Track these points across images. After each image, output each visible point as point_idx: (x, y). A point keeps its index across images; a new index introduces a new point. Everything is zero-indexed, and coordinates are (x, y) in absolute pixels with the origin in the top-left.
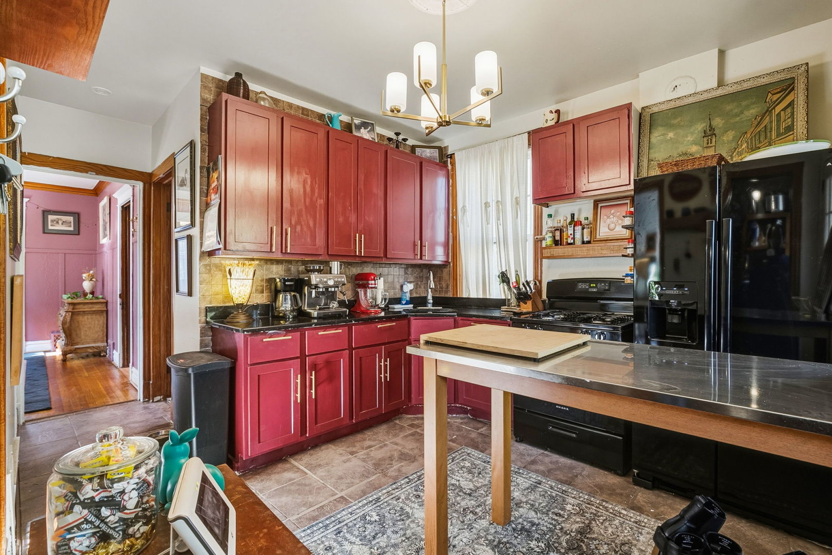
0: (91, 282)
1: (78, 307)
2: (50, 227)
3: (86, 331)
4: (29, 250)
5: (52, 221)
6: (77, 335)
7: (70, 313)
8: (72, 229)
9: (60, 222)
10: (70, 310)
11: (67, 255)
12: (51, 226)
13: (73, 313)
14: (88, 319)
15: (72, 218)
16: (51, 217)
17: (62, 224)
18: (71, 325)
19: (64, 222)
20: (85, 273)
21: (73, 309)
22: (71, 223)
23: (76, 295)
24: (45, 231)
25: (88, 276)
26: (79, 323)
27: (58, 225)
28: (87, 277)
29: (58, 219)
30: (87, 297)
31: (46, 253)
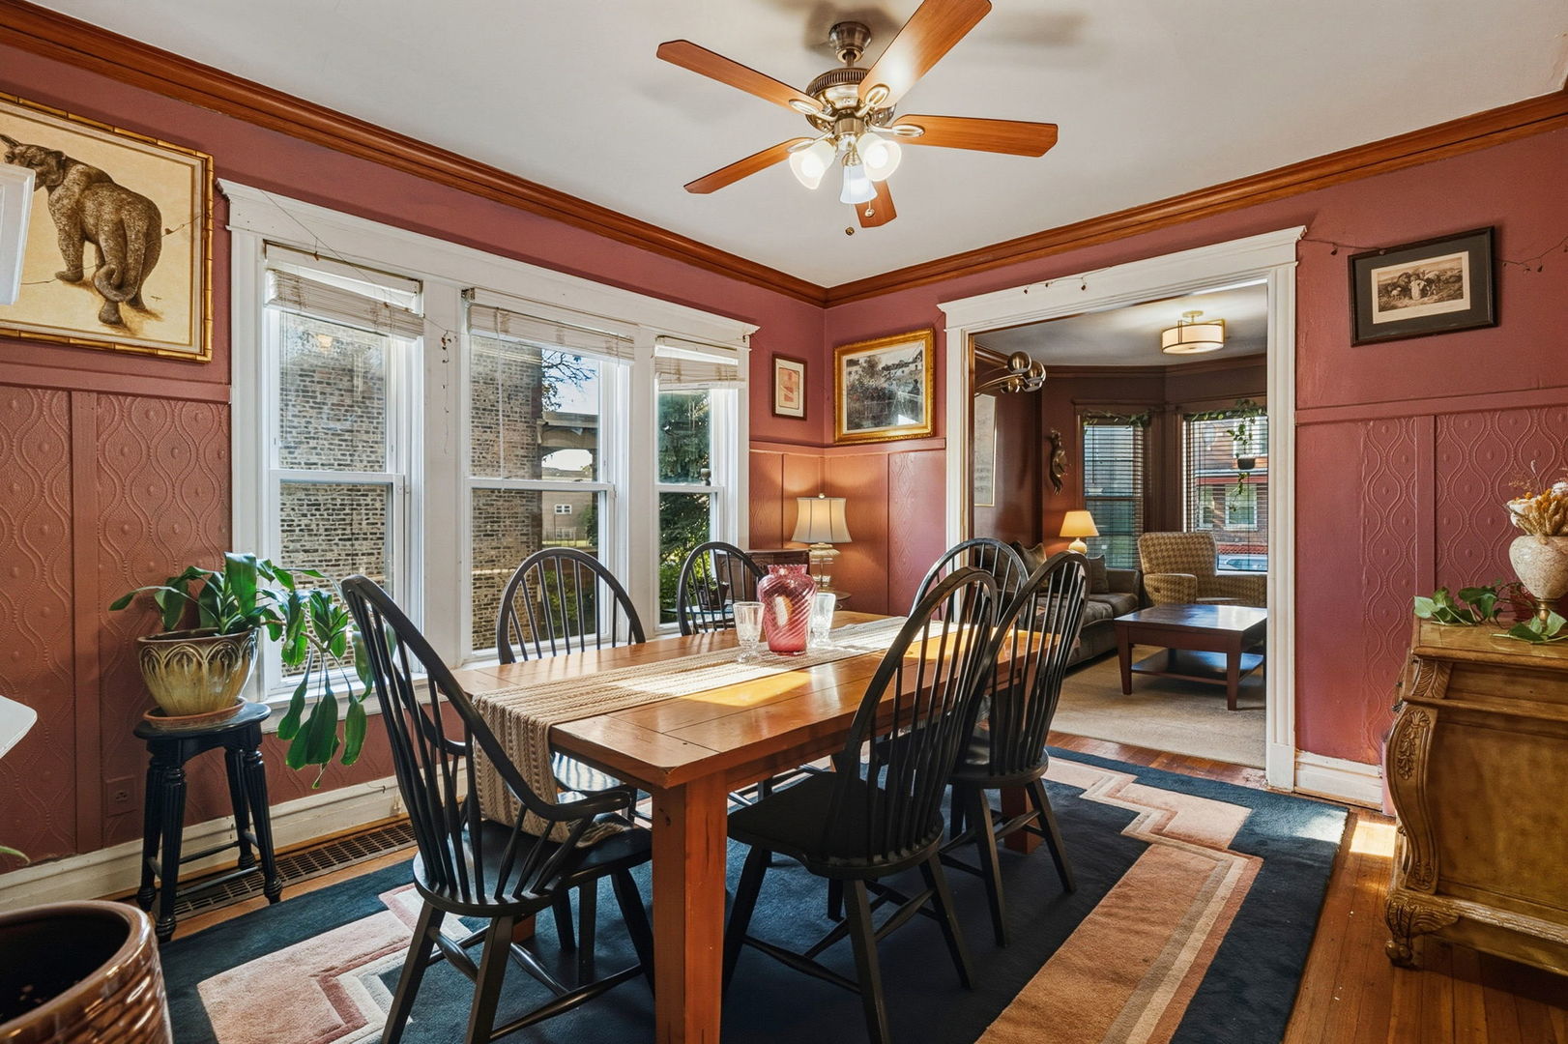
0: (1558, 541)
1: (1473, 682)
2: (1379, 317)
3: (1523, 833)
4: (1308, 416)
5: (1385, 290)
6: (1468, 839)
7: (1432, 716)
8: (1463, 304)
9: (1415, 288)
10: (1427, 696)
11: (1443, 421)
12: (1382, 309)
13: (1447, 719)
14: (1535, 763)
15: (1465, 256)
16: (1380, 276)
17: (1424, 293)
18: (1433, 777)
19: (1429, 282)
20: (1519, 493)
21: (1449, 692)
22: (1459, 278)
23: (1479, 603)
24: (1363, 333)
25: (1541, 508)
26: (1480, 777)
27: (1406, 301)
28: (1534, 514)
29: (1408, 276)
30: (1534, 626)
31: (1366, 421)
